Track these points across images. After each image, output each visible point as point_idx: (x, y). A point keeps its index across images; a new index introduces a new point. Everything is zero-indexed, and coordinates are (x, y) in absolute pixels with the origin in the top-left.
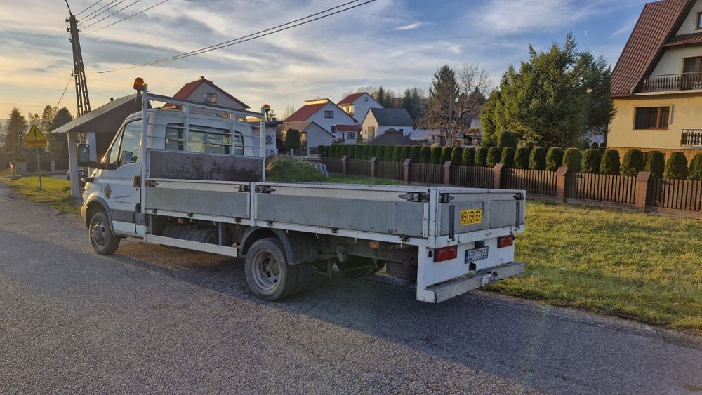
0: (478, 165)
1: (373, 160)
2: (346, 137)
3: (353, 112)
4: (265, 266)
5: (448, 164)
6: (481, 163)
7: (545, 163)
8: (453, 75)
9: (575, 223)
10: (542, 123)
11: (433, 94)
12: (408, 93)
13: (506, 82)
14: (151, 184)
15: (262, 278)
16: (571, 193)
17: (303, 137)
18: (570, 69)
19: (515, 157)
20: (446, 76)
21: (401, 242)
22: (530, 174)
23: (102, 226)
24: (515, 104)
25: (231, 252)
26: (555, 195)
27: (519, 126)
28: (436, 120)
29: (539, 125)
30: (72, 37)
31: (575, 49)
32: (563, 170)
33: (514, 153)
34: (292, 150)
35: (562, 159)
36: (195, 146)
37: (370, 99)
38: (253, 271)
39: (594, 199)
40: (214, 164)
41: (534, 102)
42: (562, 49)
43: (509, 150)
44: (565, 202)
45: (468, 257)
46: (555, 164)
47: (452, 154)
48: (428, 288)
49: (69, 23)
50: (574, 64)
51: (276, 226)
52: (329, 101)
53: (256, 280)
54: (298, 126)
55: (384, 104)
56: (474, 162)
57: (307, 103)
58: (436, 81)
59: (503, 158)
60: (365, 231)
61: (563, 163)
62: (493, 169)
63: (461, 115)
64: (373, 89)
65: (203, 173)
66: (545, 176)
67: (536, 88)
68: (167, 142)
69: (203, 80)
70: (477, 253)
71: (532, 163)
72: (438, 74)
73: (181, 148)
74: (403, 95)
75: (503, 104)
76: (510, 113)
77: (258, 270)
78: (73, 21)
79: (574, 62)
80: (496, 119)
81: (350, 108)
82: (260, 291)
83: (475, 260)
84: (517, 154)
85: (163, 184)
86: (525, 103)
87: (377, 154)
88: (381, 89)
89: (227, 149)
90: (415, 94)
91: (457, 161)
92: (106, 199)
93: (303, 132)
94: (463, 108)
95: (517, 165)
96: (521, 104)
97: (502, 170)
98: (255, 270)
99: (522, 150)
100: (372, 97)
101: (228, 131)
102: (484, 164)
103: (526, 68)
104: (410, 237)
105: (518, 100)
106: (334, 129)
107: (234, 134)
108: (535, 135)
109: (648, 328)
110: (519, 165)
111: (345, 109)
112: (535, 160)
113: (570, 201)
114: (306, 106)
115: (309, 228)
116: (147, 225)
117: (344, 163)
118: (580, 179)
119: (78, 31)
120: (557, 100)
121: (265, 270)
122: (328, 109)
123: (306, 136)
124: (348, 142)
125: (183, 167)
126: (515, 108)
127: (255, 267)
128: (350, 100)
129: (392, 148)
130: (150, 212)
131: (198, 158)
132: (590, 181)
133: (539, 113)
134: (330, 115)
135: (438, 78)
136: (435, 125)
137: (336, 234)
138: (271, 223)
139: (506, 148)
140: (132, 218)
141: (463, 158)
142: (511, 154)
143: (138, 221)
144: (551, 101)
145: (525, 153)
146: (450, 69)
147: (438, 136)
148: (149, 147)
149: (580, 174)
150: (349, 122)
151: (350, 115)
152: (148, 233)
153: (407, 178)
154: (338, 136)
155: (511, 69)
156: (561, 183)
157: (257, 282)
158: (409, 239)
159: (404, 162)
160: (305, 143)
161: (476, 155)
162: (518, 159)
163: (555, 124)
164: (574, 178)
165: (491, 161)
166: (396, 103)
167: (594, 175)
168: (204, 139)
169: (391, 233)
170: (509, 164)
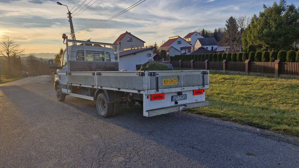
0: (238, 61)
1: (192, 61)
2: (187, 52)
3: (191, 41)
4: (104, 104)
5: (224, 61)
6: (239, 60)
7: (269, 58)
8: (235, 21)
9: (275, 85)
10: (270, 40)
11: (226, 30)
12: (216, 30)
13: (253, 22)
14: (70, 74)
15: (102, 109)
16: (282, 71)
17: (168, 53)
18: (283, 14)
19: (255, 56)
20: (232, 22)
21: (138, 93)
22: (262, 64)
23: (59, 90)
24: (256, 32)
25: (92, 99)
26: (274, 73)
27: (259, 42)
28: (227, 42)
29: (268, 41)
30: (70, 19)
31: (285, 4)
32: (277, 61)
33: (255, 54)
34: (163, 59)
35: (277, 56)
36: (89, 59)
37: (198, 34)
38: (99, 106)
39: (293, 74)
40: (97, 65)
41: (265, 30)
42: (278, 4)
43: (252, 53)
44: (279, 76)
45: (174, 99)
46: (274, 59)
47: (227, 57)
48: (147, 111)
49: (68, 15)
50: (286, 11)
51: (103, 88)
52: (179, 37)
53: (100, 109)
54: (166, 49)
55: (205, 37)
56: (236, 59)
57: (170, 39)
58: (227, 24)
59: (249, 57)
60: (128, 89)
61: (278, 58)
62: (245, 62)
63: (239, 38)
64: (199, 30)
65: (92, 69)
66: (269, 64)
67: (266, 23)
68: (77, 58)
69: (127, 33)
70: (179, 98)
71: (263, 59)
72: (228, 21)
73: (84, 60)
74: (213, 31)
75: (251, 32)
76: (254, 36)
77: (101, 106)
78: (70, 13)
79: (286, 10)
80: (248, 39)
81: (189, 39)
82: (100, 113)
83: (178, 100)
84: (256, 55)
85: (74, 74)
86: (260, 31)
87: (194, 59)
88: (203, 29)
89: (103, 59)
90: (219, 31)
91: (229, 59)
92: (59, 80)
93: (168, 51)
94: (239, 35)
95: (256, 60)
96: (259, 32)
97: (249, 63)
98: (100, 106)
99: (258, 53)
100: (199, 33)
101: (103, 52)
102: (241, 60)
103: (262, 15)
104: (141, 90)
105: (257, 30)
106: (182, 49)
107: (105, 53)
108: (266, 46)
109: (258, 130)
110: (257, 60)
111: (187, 40)
112: (264, 57)
113: (281, 75)
114: (169, 40)
115: (112, 88)
116: (70, 90)
117: (180, 63)
118: (286, 65)
119: (72, 17)
120: (276, 28)
121: (104, 106)
122: (179, 40)
123: (169, 53)
124: (188, 54)
125: (84, 67)
126: (256, 34)
127: (100, 105)
128: (189, 36)
129: (200, 55)
130: (70, 84)
131: (90, 63)
132: (290, 66)
133: (268, 35)
134: (179, 43)
135: (228, 23)
136: (227, 44)
137: (119, 91)
138: (101, 87)
139: (251, 52)
140: (66, 87)
141: (231, 58)
142: (253, 55)
143: (68, 88)
144: (273, 29)
145: (260, 54)
146: (233, 18)
147: (229, 49)
148: (69, 60)
149: (286, 63)
150: (189, 45)
151: (189, 42)
152: (71, 93)
153: (207, 68)
154: (183, 52)
155: (255, 16)
156: (276, 66)
157: (100, 110)
158: (141, 91)
159: (205, 61)
160: (168, 55)
161: (237, 56)
162: (256, 57)
163: (276, 40)
164: (283, 65)
165: (244, 59)
166: (210, 35)
167: (292, 63)
168: (94, 56)
169: (134, 89)
170: (252, 59)
